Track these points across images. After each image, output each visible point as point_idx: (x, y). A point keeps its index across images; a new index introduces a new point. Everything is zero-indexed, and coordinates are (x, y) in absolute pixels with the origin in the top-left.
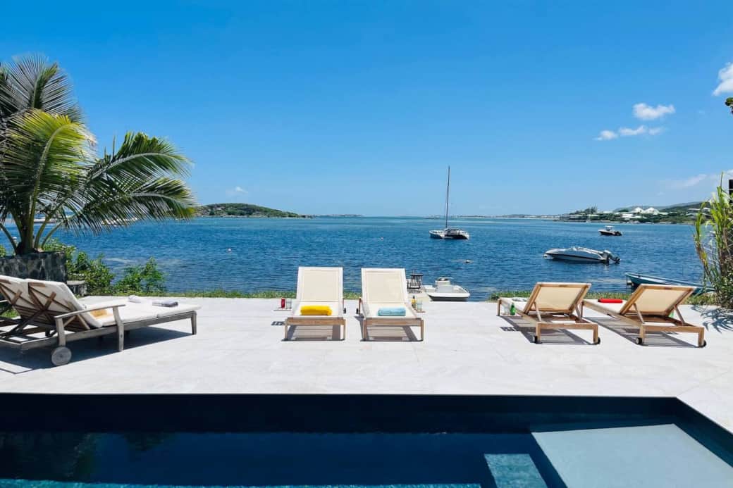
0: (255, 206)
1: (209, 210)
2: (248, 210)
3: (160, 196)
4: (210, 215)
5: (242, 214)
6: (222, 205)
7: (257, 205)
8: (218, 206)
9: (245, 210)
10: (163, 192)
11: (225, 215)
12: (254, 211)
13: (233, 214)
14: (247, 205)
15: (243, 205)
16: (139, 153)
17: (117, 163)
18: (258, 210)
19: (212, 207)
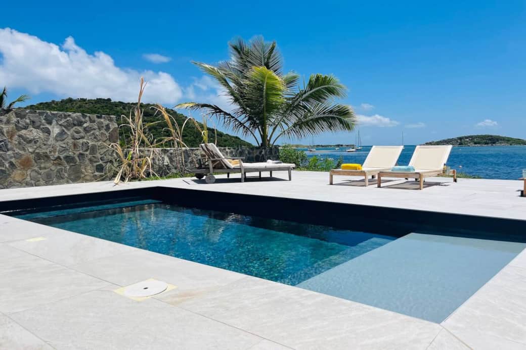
0: (499, 136)
1: (459, 141)
2: (492, 140)
3: (335, 116)
4: (459, 144)
5: (486, 143)
6: (470, 137)
7: (501, 135)
8: (467, 138)
9: (490, 140)
10: (337, 114)
11: (471, 144)
12: (498, 140)
13: (479, 143)
14: (491, 136)
15: (489, 136)
16: (319, 86)
17: (307, 94)
18: (501, 140)
19: (461, 139)
